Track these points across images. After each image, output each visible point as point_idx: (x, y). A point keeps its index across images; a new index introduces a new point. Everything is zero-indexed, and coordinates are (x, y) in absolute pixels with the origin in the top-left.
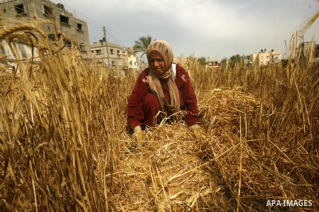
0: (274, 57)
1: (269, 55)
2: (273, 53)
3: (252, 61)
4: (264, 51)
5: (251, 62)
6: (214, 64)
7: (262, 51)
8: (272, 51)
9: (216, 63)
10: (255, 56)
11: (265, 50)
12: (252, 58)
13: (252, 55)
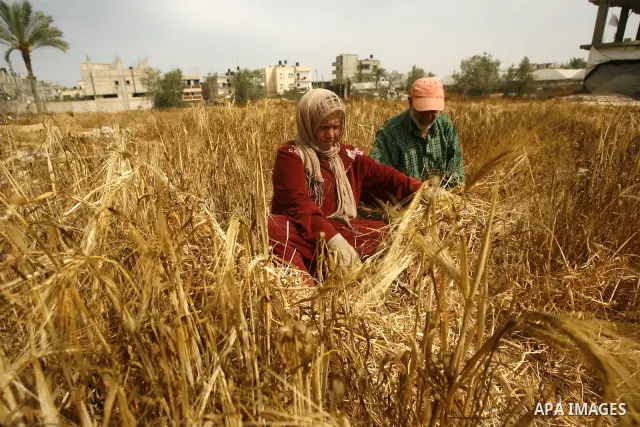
0: (301, 77)
1: (292, 72)
2: (298, 69)
3: (264, 81)
4: (283, 63)
5: (263, 84)
6: (192, 83)
7: (280, 63)
8: (297, 64)
9: (197, 81)
10: (268, 73)
11: (286, 62)
12: (265, 75)
13: (264, 70)
